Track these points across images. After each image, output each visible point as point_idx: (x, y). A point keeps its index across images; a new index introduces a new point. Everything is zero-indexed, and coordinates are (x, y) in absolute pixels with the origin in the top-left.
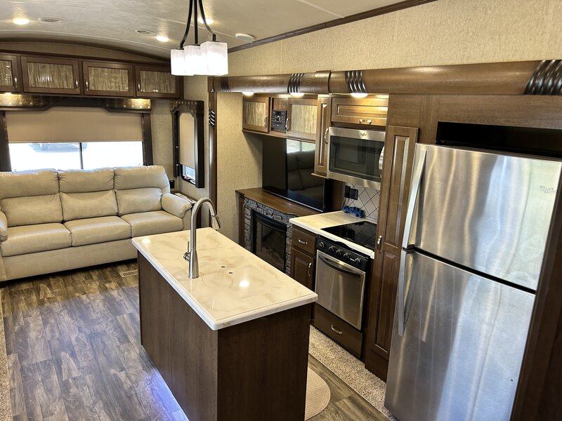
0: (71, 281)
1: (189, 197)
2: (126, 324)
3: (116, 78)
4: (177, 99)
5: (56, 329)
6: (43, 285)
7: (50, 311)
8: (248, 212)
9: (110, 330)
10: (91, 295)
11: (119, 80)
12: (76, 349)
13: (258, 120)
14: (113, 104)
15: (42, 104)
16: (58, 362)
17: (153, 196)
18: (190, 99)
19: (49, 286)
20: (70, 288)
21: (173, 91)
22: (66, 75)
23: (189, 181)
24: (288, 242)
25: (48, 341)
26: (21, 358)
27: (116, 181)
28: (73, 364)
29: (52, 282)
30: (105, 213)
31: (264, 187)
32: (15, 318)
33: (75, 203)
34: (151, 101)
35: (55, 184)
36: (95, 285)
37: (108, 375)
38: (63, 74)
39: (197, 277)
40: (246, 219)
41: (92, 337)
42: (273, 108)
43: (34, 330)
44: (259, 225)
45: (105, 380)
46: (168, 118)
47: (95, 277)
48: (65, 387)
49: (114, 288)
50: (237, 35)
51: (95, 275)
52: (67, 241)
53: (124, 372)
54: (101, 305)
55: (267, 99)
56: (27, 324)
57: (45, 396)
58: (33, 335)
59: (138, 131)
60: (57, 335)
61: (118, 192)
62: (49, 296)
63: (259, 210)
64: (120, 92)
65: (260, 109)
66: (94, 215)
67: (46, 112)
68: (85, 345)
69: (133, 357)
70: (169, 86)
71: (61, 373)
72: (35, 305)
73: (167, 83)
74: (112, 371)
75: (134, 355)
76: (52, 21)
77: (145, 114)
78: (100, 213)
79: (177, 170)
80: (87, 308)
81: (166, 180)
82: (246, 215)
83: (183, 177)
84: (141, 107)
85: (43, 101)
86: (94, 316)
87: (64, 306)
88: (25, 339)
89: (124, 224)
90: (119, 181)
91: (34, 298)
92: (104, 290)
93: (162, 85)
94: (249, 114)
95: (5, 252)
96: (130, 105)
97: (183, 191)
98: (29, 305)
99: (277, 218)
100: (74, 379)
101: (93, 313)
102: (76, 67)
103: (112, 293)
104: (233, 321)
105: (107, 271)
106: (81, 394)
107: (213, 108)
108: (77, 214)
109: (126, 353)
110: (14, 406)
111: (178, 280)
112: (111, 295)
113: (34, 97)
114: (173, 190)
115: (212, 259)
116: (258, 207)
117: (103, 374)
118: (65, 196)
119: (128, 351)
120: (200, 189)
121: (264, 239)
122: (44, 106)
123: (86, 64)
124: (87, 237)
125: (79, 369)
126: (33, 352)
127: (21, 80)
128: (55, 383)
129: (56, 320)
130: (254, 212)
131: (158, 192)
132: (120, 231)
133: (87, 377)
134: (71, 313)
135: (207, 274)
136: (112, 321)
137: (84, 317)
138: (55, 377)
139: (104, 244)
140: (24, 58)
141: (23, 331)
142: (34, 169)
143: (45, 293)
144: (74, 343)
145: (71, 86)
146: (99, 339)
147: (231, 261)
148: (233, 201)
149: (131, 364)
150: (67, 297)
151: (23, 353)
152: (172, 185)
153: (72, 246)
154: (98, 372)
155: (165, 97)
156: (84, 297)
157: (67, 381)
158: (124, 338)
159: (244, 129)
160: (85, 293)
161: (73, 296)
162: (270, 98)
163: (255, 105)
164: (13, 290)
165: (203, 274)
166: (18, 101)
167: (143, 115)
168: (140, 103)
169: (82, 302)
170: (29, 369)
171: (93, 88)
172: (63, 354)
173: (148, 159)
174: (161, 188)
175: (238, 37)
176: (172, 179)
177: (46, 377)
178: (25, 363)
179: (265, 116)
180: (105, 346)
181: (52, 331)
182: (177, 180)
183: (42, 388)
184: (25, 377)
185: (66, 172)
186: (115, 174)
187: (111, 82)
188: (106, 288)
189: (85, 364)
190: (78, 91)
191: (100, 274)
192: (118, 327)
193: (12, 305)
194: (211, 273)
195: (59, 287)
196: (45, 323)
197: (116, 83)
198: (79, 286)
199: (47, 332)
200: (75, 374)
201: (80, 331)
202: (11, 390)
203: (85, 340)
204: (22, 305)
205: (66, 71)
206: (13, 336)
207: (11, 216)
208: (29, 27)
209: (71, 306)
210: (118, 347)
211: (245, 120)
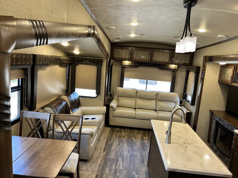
0: (132, 132)
1: (187, 109)
2: (145, 156)
3: (164, 56)
4: (189, 65)
5: (121, 148)
6: (123, 130)
7: (122, 141)
8: (214, 122)
9: (138, 156)
10: (137, 139)
11: (166, 57)
12: (125, 158)
13: (227, 77)
14: (162, 66)
15: (137, 65)
16: (117, 161)
17: (171, 105)
18: (194, 66)
19: (125, 131)
20: (131, 134)
21: (188, 62)
22: (146, 55)
23: (188, 101)
24: (233, 143)
25: (117, 152)
26: (107, 154)
27: (157, 97)
28: (121, 164)
29: (126, 130)
30: (150, 109)
31: (226, 111)
32: (111, 139)
33: (140, 102)
34: (178, 66)
35: (135, 94)
36: (140, 136)
37: (132, 173)
38: (145, 54)
39: (170, 143)
40: (212, 125)
41: (132, 156)
42: (236, 71)
43: (114, 146)
44: (219, 130)
45: (130, 175)
46: (184, 74)
47: (141, 133)
48: (116, 171)
49: (146, 139)
50: (218, 36)
51: (141, 132)
52: (134, 116)
53: (137, 175)
54: (139, 144)
55: (233, 67)
56: (113, 143)
57: (108, 172)
58: (113, 147)
59: (170, 78)
60: (121, 150)
61: (157, 101)
62: (123, 135)
63: (220, 122)
64: (165, 62)
65: (229, 72)
66: (146, 108)
67: (137, 68)
68: (128, 158)
69: (143, 170)
70: (186, 60)
71: (116, 165)
72: (118, 137)
73: (186, 59)
74: (134, 173)
75: (144, 170)
76: (142, 35)
77: (174, 71)
78: (149, 108)
79: (184, 96)
80: (134, 144)
81: (178, 100)
82: (213, 123)
83: (186, 99)
84: (173, 68)
85: (137, 64)
86: (135, 148)
87: (127, 140)
88: (111, 147)
89: (157, 114)
90: (158, 96)
91: (119, 134)
92: (142, 139)
93: (183, 59)
94: (223, 74)
95: (114, 115)
96: (169, 67)
97: (185, 106)
98: (116, 136)
99: (229, 128)
100: (120, 170)
101: (135, 147)
102: (150, 52)
103: (145, 141)
104: (177, 170)
105: (146, 132)
106: (120, 177)
107: (204, 70)
108: (140, 107)
109: (141, 168)
110: (98, 171)
111: (161, 142)
112: (144, 142)
113: (135, 62)
114: (181, 104)
115: (181, 138)
116: (220, 120)
117: (130, 172)
118: (137, 99)
119: (142, 167)
120: (193, 106)
121: (222, 138)
122: (137, 66)
123: (154, 51)
124: (141, 116)
125: (123, 166)
126: (111, 154)
127: (131, 56)
128: (113, 168)
129: (122, 144)
130: (217, 123)
131: (174, 104)
132: (154, 117)
133: (124, 171)
134: (128, 144)
135: (175, 143)
136: (141, 153)
137: (131, 147)
138: (114, 166)
139: (147, 121)
140: (134, 49)
141: (111, 145)
142: (130, 88)
143: (123, 134)
144: (125, 156)
145: (147, 59)
146: (134, 158)
147: (190, 142)
148: (208, 115)
149: (141, 173)
150: (129, 137)
151: (108, 153)
152: (181, 102)
153: (135, 118)
154: (129, 171)
155: (185, 64)
156: (134, 139)
157: (117, 169)
158: (143, 162)
159: (219, 81)
160: (135, 138)
161: (131, 138)
162: (235, 66)
163: (226, 70)
164: (114, 129)
165: (173, 143)
166: (129, 64)
167: (173, 71)
168: (173, 66)
169: (133, 141)
170: (107, 159)
171: (155, 60)
172: (120, 158)
173: (172, 90)
174: (176, 103)
175: (219, 37)
176: (182, 100)
177: (111, 165)
178: (107, 157)
179: (231, 75)
180: (135, 161)
181: (120, 148)
182: (184, 101)
183: (109, 168)
184: (105, 162)
185: (140, 90)
186: (157, 94)
187: (162, 58)
188: (143, 139)
189: (125, 165)
190: (149, 60)
191: (143, 132)
192: (142, 156)
193: (111, 135)
194: (176, 144)
195: (128, 132)
196: (119, 144)
197: (164, 58)
198: (134, 134)
199: (118, 148)
200: (121, 168)
201: (128, 152)
202: (99, 165)
203: (129, 156)
204: (114, 135)
205: (147, 53)
206: (107, 146)
207: (119, 103)
208: (135, 37)
209: (129, 141)
210: (139, 164)
211: (220, 76)
